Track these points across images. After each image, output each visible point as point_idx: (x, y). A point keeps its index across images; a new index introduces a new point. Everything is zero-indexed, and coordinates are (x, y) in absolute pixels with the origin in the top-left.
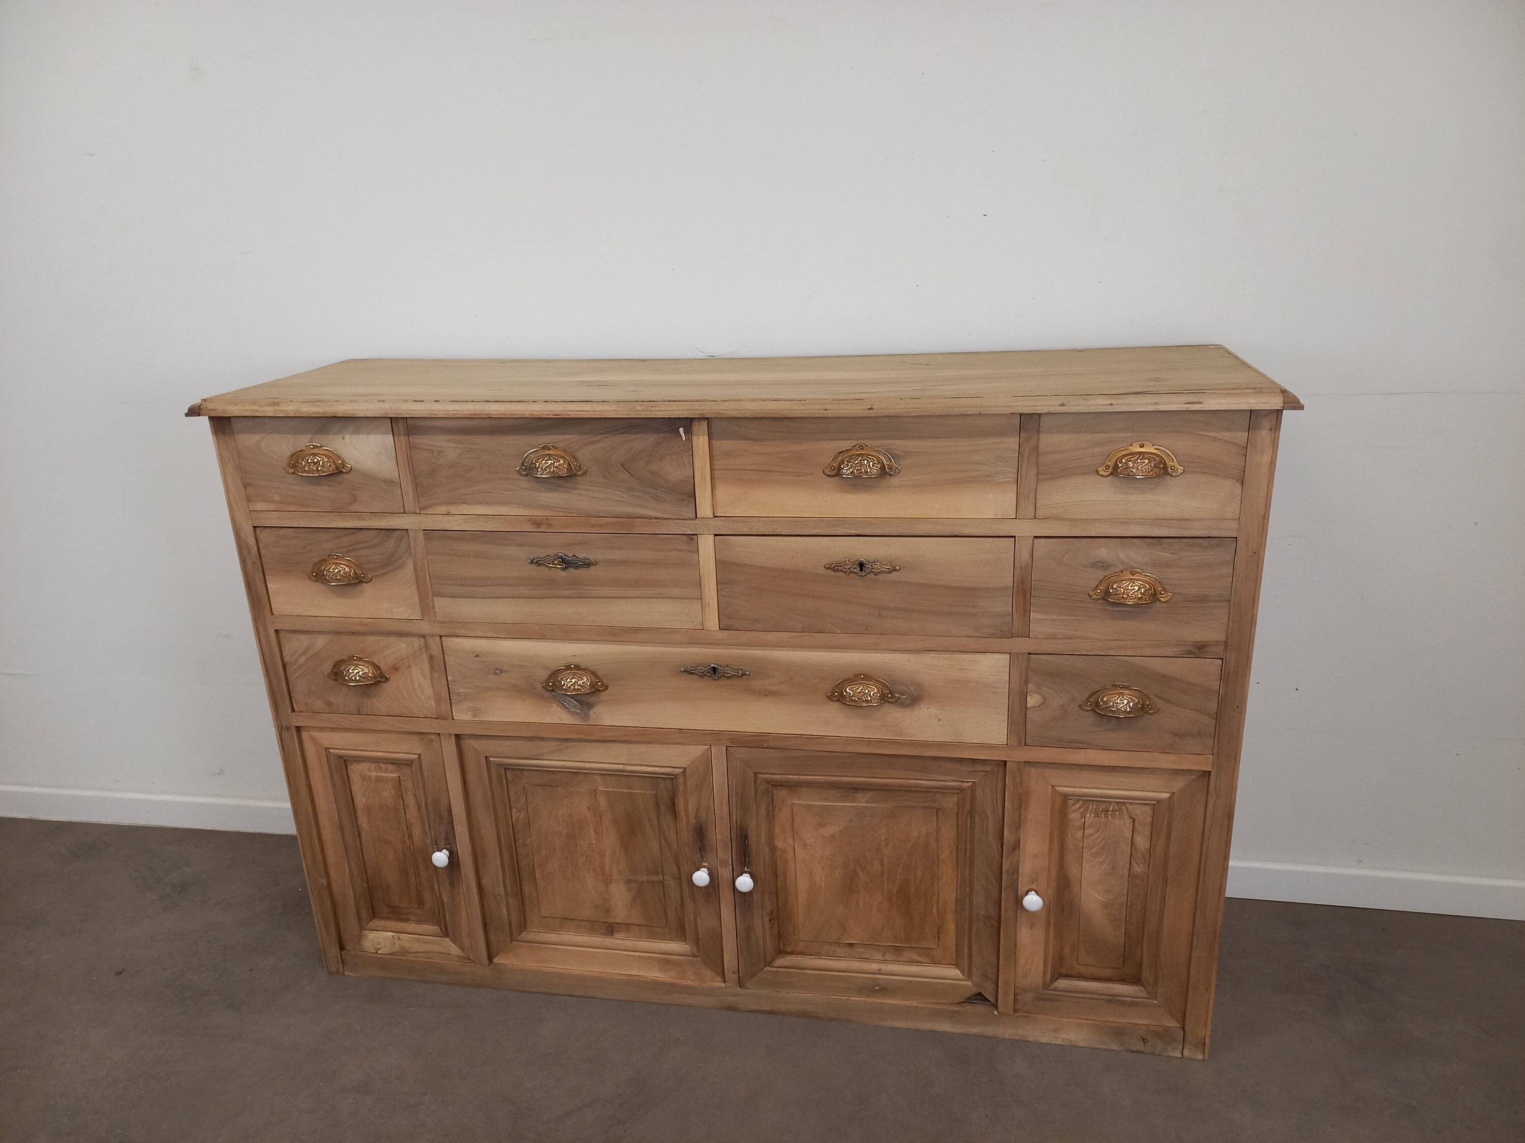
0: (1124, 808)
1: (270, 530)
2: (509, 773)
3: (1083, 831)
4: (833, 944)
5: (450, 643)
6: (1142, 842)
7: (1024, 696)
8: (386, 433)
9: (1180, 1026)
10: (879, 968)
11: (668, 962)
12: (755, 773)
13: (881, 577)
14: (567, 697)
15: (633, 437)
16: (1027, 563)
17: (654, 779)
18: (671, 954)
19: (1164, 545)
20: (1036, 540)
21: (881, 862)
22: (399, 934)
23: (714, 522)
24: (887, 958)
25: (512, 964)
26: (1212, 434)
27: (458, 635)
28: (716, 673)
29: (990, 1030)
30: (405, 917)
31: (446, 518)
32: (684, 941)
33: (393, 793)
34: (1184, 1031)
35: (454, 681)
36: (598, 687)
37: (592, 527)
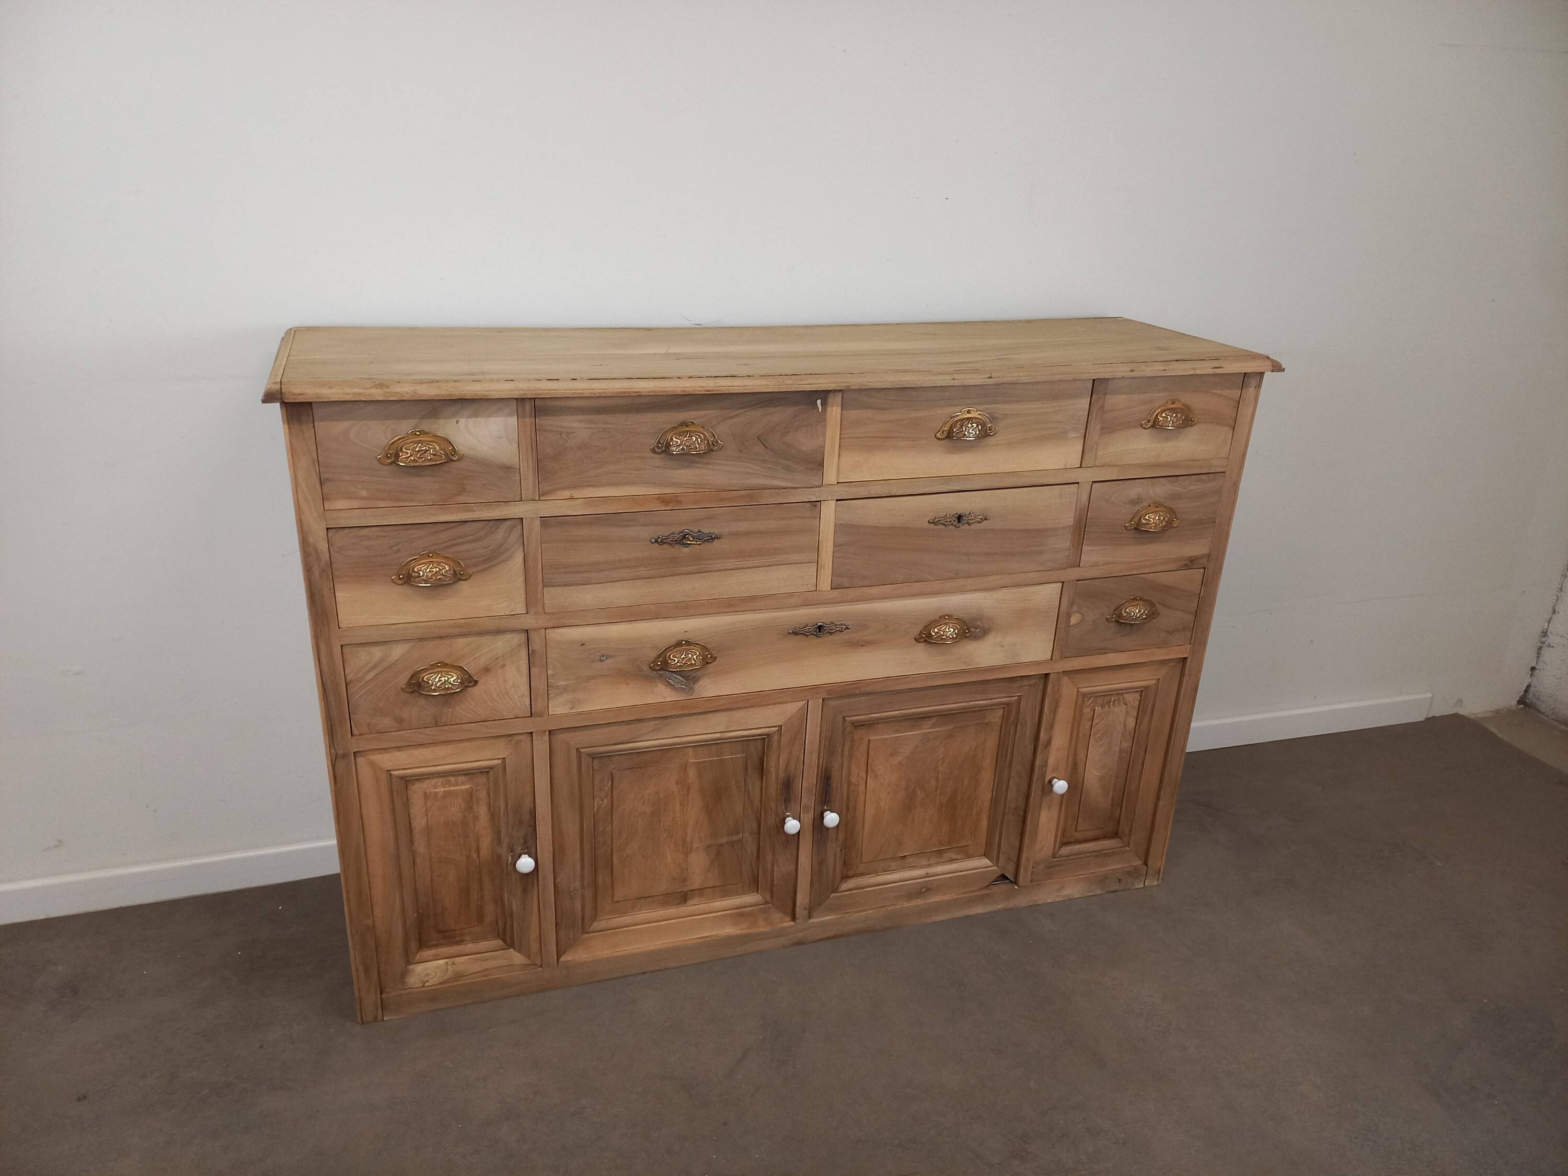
0: (1121, 697)
1: (346, 531)
2: (596, 762)
3: (1091, 722)
4: (888, 860)
5: (554, 634)
6: (1131, 723)
7: (1069, 615)
8: (510, 415)
9: (1142, 863)
10: (925, 872)
11: (741, 915)
12: (844, 717)
13: (974, 527)
14: (674, 675)
15: (772, 409)
16: (1085, 504)
17: (746, 741)
18: (745, 907)
19: (1180, 482)
20: (1094, 485)
21: (937, 780)
22: (452, 959)
23: (838, 489)
24: (931, 862)
25: (580, 958)
26: (1219, 392)
27: (567, 625)
28: (822, 630)
29: (1012, 903)
30: (458, 939)
31: (568, 503)
32: (756, 891)
33: (463, 806)
34: (1147, 865)
35: (553, 675)
36: (708, 658)
37: (722, 500)
